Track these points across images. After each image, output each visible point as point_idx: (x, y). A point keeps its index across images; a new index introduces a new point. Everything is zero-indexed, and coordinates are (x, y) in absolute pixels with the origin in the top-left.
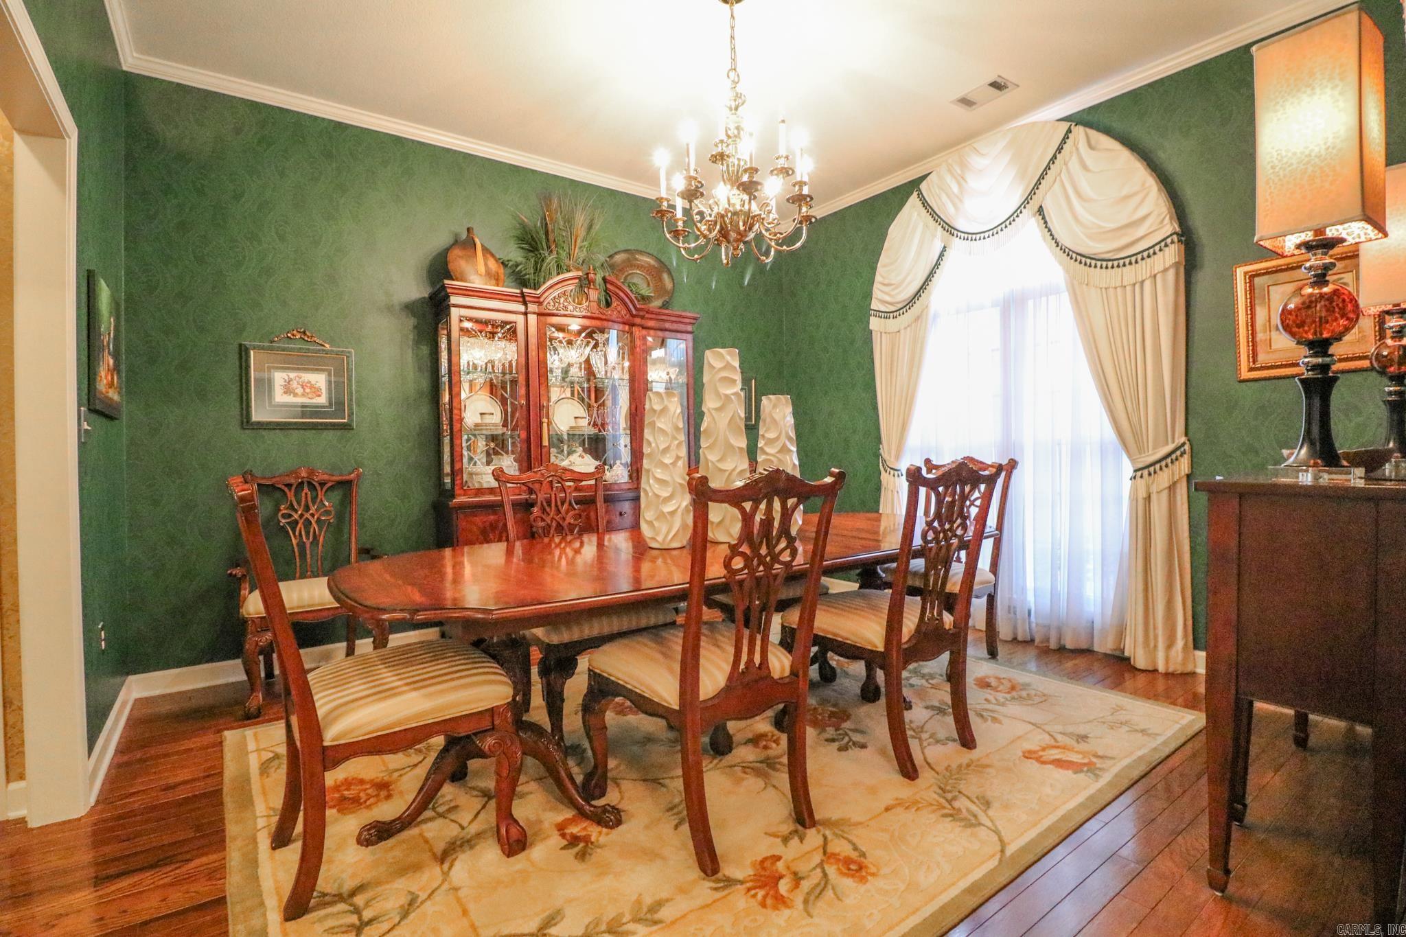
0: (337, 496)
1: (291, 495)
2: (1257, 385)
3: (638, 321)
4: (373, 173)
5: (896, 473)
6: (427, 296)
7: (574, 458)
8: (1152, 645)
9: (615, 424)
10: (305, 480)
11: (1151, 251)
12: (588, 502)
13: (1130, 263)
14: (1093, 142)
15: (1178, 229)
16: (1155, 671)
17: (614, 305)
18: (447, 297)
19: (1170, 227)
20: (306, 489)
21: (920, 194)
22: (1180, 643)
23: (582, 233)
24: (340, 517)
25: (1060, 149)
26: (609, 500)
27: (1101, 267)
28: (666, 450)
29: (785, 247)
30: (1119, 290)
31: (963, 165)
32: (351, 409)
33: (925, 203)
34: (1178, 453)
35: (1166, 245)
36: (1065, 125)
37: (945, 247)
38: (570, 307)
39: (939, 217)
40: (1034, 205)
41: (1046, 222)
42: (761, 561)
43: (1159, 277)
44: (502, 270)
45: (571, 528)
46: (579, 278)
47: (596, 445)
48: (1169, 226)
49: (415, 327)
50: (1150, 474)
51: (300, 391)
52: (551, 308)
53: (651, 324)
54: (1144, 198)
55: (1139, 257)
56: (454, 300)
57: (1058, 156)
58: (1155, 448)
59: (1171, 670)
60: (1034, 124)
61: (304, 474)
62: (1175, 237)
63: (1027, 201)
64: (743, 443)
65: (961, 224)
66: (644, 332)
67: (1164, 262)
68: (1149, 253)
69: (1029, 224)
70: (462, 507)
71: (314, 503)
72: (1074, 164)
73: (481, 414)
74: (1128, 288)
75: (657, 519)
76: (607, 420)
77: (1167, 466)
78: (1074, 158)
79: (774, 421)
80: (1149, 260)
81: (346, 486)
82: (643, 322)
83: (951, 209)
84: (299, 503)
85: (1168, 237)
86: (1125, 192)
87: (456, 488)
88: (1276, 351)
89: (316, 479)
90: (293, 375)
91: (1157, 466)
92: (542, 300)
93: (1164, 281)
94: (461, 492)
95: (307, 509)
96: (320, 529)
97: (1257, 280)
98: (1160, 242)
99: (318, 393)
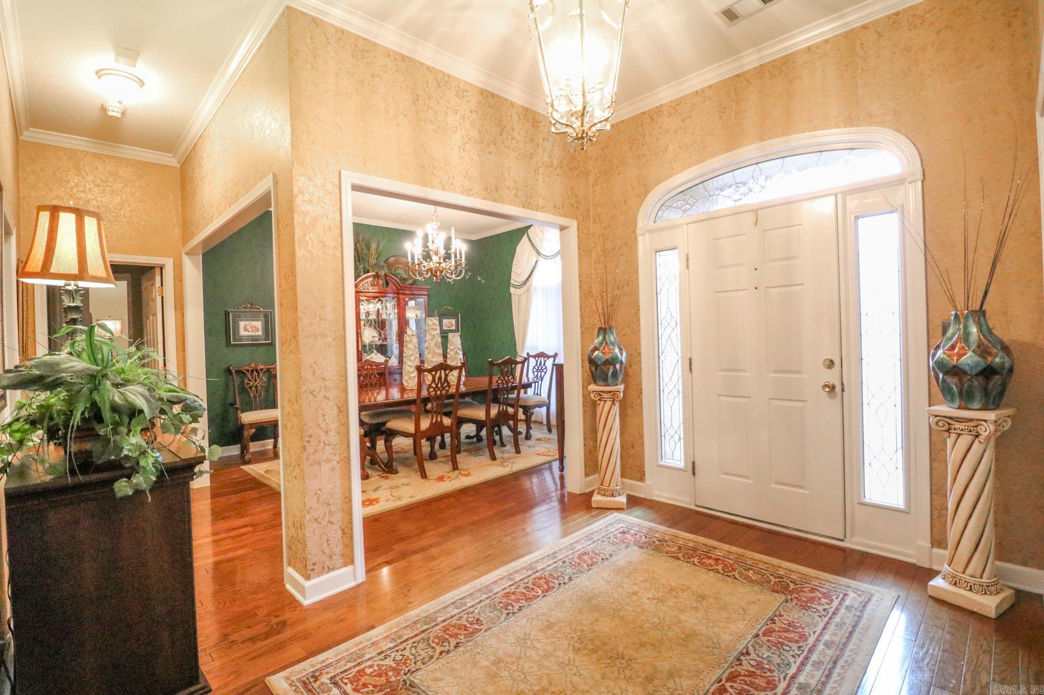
1: (249, 375)
3: (401, 291)
7: (373, 355)
9: (391, 339)
10: (254, 368)
12: (382, 374)
17: (390, 286)
20: (255, 373)
21: (527, 234)
23: (374, 252)
26: (391, 373)
28: (411, 355)
32: (272, 336)
33: (529, 239)
37: (537, 260)
38: (370, 288)
39: (535, 247)
42: (439, 389)
45: (376, 384)
46: (374, 275)
47: (383, 349)
51: (250, 329)
52: (361, 289)
53: (407, 292)
61: (254, 366)
64: (441, 351)
65: (542, 252)
66: (404, 296)
71: (258, 378)
75: (408, 380)
76: (388, 337)
79: (453, 342)
82: (403, 292)
83: (539, 244)
84: (252, 378)
89: (259, 368)
90: (247, 323)
95: (256, 381)
96: (262, 389)
99: (257, 330)
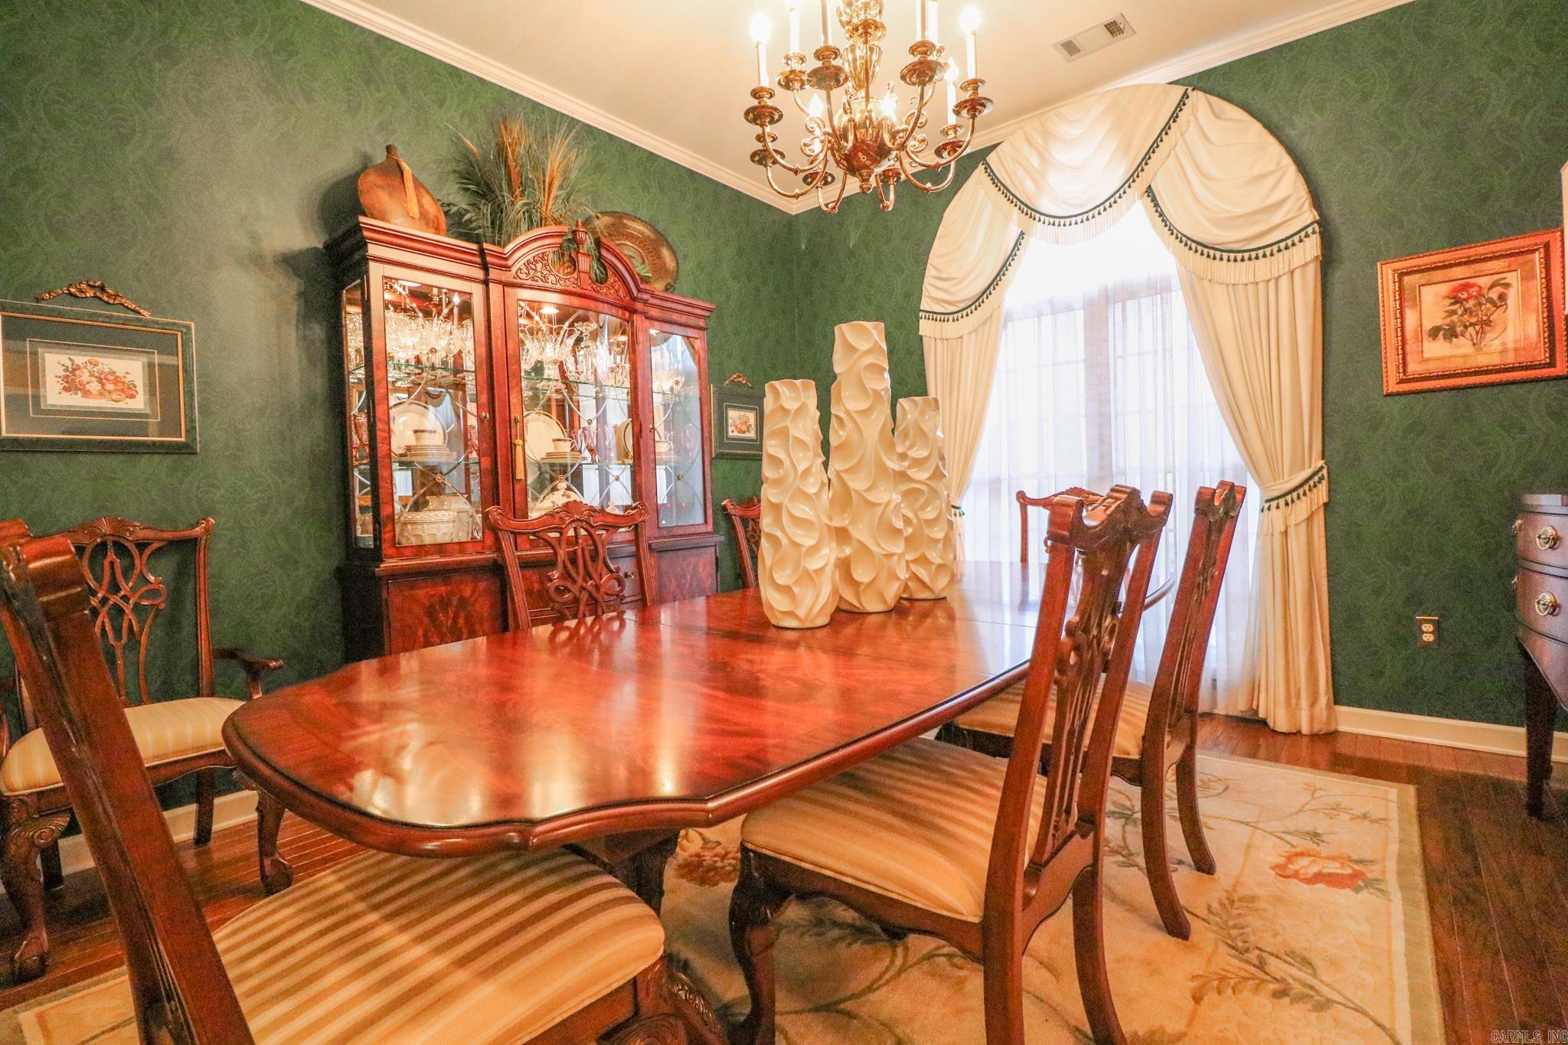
0: (168, 564)
2: (1403, 400)
3: (639, 306)
4: (226, 38)
5: (957, 511)
6: (320, 246)
8: (1294, 702)
10: (110, 540)
11: (1289, 242)
13: (1264, 256)
14: (1217, 111)
15: (1318, 218)
16: (1299, 732)
17: (611, 280)
18: (363, 244)
19: (1309, 215)
20: (111, 555)
21: (988, 168)
22: (1323, 699)
23: (559, 177)
24: (176, 597)
25: (1174, 117)
27: (1229, 260)
29: (928, 185)
30: (1250, 287)
31: (1048, 134)
32: (190, 419)
33: (995, 179)
34: (1316, 479)
35: (1307, 236)
36: (1180, 90)
37: (1022, 233)
38: (552, 278)
39: (1015, 196)
40: (1140, 185)
41: (1157, 205)
43: (1297, 273)
44: (442, 217)
46: (562, 236)
48: (1308, 213)
49: (300, 294)
50: (1287, 504)
51: (94, 387)
52: (523, 276)
53: (655, 312)
54: (1281, 178)
55: (1275, 248)
56: (373, 250)
57: (1173, 125)
58: (1291, 473)
59: (1315, 731)
60: (1138, 86)
61: (106, 528)
62: (1316, 226)
63: (1132, 179)
65: (1045, 205)
66: (647, 323)
67: (1305, 255)
68: (1286, 244)
69: (1137, 209)
70: (395, 575)
71: (127, 578)
72: (1193, 134)
73: (416, 432)
74: (1261, 286)
75: (798, 582)
77: (1305, 494)
78: (1193, 128)
79: (923, 434)
80: (1286, 252)
81: (186, 549)
82: (645, 309)
83: (1030, 186)
84: (99, 579)
85: (1308, 226)
86: (1256, 171)
87: (385, 546)
88: (1428, 360)
89: (129, 539)
90: (80, 359)
91: (1295, 495)
92: (510, 263)
93: (1304, 276)
94: (392, 551)
95: (115, 588)
96: (142, 623)
97: (1406, 279)
98: (1299, 232)
99: (129, 391)
